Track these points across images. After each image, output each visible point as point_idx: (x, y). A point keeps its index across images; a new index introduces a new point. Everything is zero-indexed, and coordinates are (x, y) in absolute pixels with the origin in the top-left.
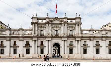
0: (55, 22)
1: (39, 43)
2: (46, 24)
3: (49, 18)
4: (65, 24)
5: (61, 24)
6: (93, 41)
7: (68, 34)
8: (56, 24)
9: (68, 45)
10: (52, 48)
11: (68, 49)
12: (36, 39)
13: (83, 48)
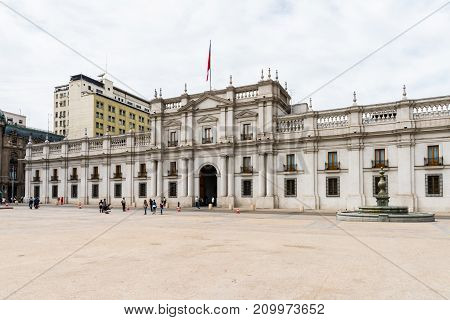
0: (202, 106)
2: (179, 113)
3: (188, 97)
4: (226, 108)
5: (218, 108)
6: (315, 151)
7: (239, 137)
8: (206, 110)
9: (238, 170)
10: (197, 181)
11: (239, 181)
12: (158, 156)
13: (284, 177)
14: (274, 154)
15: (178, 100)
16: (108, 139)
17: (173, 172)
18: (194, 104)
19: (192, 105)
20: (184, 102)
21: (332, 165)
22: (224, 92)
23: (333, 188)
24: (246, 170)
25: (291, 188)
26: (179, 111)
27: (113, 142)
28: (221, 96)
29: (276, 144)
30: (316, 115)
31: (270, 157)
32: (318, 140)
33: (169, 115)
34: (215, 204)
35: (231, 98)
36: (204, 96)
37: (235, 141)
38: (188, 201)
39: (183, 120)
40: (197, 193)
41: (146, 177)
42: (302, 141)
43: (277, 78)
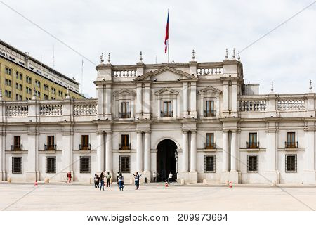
0: (161, 77)
1: (118, 140)
2: (135, 83)
3: (145, 67)
4: (189, 83)
5: (180, 82)
6: (276, 131)
7: (202, 113)
8: (165, 82)
9: (201, 146)
10: (154, 155)
11: (202, 156)
12: (107, 128)
13: (247, 153)
14: (238, 132)
16: (36, 104)
18: (152, 75)
19: (149, 76)
20: (139, 73)
21: (291, 145)
22: (187, 66)
23: (291, 164)
24: (209, 145)
25: (253, 164)
26: (135, 80)
27: (42, 108)
28: (182, 69)
29: (240, 122)
30: (278, 98)
31: (234, 135)
32: (279, 120)
33: (120, 83)
35: (195, 73)
36: (164, 67)
37: (198, 116)
39: (138, 91)
40: (154, 168)
41: (90, 150)
42: (266, 121)
43: (239, 58)
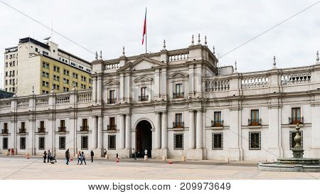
0: (139, 67)
1: (107, 122)
2: (118, 74)
3: (126, 59)
4: (160, 69)
5: (153, 69)
6: (240, 109)
7: (171, 95)
8: (142, 71)
9: (171, 125)
10: (134, 134)
11: (172, 135)
12: (98, 112)
13: (212, 131)
14: (203, 111)
15: (117, 61)
16: (53, 96)
17: (112, 126)
18: (131, 66)
19: (129, 66)
20: (122, 64)
21: (254, 122)
22: (158, 55)
23: (255, 141)
24: (178, 125)
25: (218, 142)
26: (118, 71)
27: (57, 98)
28: (156, 58)
29: (205, 102)
30: (241, 77)
31: (199, 114)
32: (242, 99)
33: (109, 75)
34: (149, 155)
35: (165, 60)
36: (140, 59)
37: (168, 98)
38: (125, 153)
39: (121, 80)
40: (134, 146)
41: (88, 130)
42: (228, 100)
43: (206, 43)
